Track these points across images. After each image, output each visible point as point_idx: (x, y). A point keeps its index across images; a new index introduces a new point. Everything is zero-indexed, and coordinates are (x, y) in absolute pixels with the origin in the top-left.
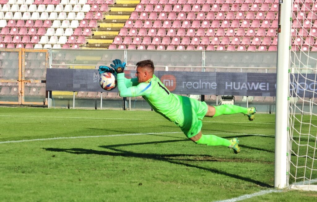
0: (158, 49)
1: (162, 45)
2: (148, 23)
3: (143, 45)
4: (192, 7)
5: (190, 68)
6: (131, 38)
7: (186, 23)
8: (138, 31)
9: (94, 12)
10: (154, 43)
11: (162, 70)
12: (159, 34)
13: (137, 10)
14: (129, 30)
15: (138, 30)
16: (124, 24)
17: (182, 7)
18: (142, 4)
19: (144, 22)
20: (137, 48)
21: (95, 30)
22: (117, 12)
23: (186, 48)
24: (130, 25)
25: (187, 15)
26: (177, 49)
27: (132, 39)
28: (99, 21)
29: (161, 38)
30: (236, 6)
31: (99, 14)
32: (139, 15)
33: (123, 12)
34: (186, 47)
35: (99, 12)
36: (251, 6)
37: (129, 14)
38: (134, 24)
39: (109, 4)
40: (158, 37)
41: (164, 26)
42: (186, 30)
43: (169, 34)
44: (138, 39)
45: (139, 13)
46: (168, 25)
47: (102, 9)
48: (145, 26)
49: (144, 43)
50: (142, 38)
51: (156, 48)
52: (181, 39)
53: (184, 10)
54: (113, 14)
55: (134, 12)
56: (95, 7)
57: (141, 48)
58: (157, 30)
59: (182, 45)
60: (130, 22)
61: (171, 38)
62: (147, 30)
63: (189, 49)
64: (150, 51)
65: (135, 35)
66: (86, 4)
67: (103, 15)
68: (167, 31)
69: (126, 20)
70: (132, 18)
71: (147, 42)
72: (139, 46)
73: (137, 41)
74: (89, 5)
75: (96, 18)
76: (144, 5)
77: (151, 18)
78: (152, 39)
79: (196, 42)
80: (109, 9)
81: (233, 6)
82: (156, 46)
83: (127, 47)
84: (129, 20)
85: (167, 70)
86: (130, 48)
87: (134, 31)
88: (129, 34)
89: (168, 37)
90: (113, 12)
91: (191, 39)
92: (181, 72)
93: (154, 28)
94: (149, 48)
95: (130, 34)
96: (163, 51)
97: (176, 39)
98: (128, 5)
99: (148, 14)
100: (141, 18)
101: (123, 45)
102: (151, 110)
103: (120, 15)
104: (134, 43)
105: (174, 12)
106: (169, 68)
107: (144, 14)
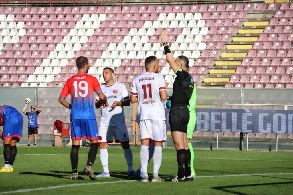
0: (276, 87)
1: (281, 83)
2: (266, 61)
3: (261, 83)
6: (248, 76)
8: (256, 69)
9: (210, 50)
10: (272, 81)
12: (278, 72)
13: (255, 48)
14: (246, 69)
15: (255, 68)
16: (240, 62)
18: (259, 42)
19: (261, 60)
20: (254, 86)
21: (211, 69)
22: (234, 50)
24: (247, 63)
27: (250, 77)
28: (215, 59)
29: (280, 76)
31: (215, 52)
32: (257, 52)
33: (240, 50)
35: (215, 50)
37: (246, 51)
38: (251, 62)
39: (225, 42)
40: (276, 75)
41: (283, 64)
43: (288, 72)
44: (255, 77)
45: (257, 51)
46: (287, 63)
47: (218, 47)
48: (263, 64)
49: (262, 81)
50: (260, 76)
51: (275, 86)
54: (229, 52)
55: (251, 49)
56: (211, 45)
57: (259, 86)
58: (275, 68)
60: (247, 60)
61: (291, 76)
62: (265, 68)
64: (268, 89)
65: (253, 73)
66: (202, 42)
67: (219, 53)
68: (286, 69)
69: (243, 58)
70: (249, 56)
71: (265, 80)
72: (256, 85)
73: (255, 80)
74: (205, 43)
75: (212, 56)
76: (262, 42)
77: (269, 55)
78: (270, 77)
80: (225, 47)
82: (275, 85)
83: (244, 86)
84: (246, 58)
85: (286, 109)
86: (247, 86)
87: (251, 69)
88: (246, 73)
89: (288, 74)
90: (229, 50)
93: (272, 66)
94: (267, 86)
95: (247, 72)
96: (282, 90)
98: (245, 42)
99: (267, 51)
100: (259, 55)
101: (240, 83)
102: (269, 150)
103: (237, 52)
104: (252, 81)
106: (288, 107)
107: (262, 52)
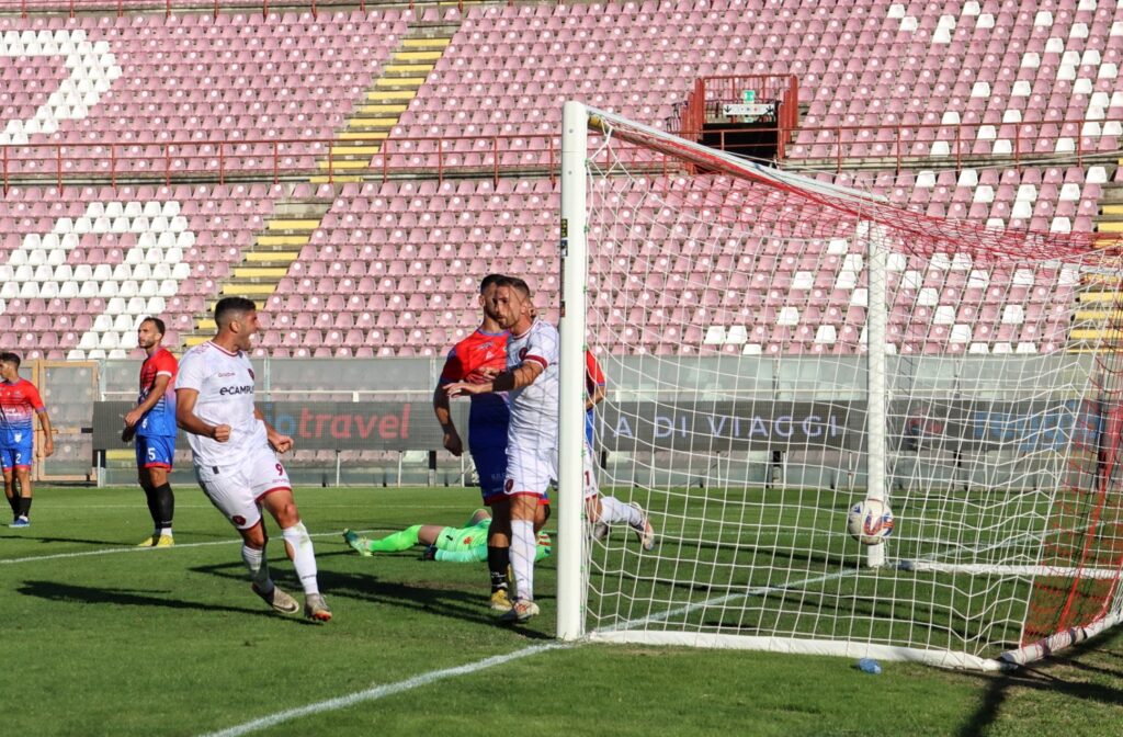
0: (337, 355)
1: (347, 347)
2: (314, 300)
3: (305, 347)
4: (408, 266)
5: (405, 394)
6: (279, 333)
7: (396, 299)
8: (295, 318)
9: (198, 278)
10: (328, 342)
11: (346, 400)
12: (339, 324)
13: (292, 273)
14: (274, 317)
15: (294, 316)
16: (263, 304)
17: (388, 267)
18: (301, 261)
19: (306, 300)
20: (292, 353)
21: (201, 318)
22: (249, 278)
23: (397, 352)
24: (276, 305)
25: (398, 282)
26: (379, 355)
27: (282, 335)
28: (211, 297)
29: (344, 333)
30: (499, 263)
31: (209, 284)
32: (297, 283)
33: (261, 278)
34: (396, 349)
35: (209, 278)
36: (530, 263)
37: (275, 282)
38: (284, 303)
39: (230, 262)
40: (337, 329)
41: (351, 307)
42: (397, 314)
43: (360, 324)
44: (293, 335)
45: (297, 280)
46: (357, 305)
47: (215, 273)
48: (310, 308)
49: (308, 342)
50: (303, 333)
51: (333, 352)
52: (386, 334)
53: (392, 272)
54: (239, 283)
55: (285, 277)
56: (201, 268)
57: (301, 353)
58: (335, 315)
59: (389, 346)
60: (276, 300)
61: (365, 332)
62: (315, 315)
63: (403, 353)
64: (320, 360)
65: (288, 326)
66: (181, 262)
67: (218, 286)
68: (356, 318)
69: (268, 295)
70: (281, 290)
71: (314, 340)
72: (295, 351)
73: (293, 340)
74: (187, 265)
75: (203, 291)
76: (306, 262)
77: (321, 290)
78: (324, 335)
79: (418, 339)
80: (231, 272)
81: (494, 262)
82: (333, 350)
83: (271, 353)
84: (274, 295)
85: (356, 399)
86: (277, 354)
87: (284, 319)
88: (276, 325)
89: (359, 329)
90: (238, 278)
91: (407, 334)
92: (386, 403)
93: (328, 312)
94: (318, 354)
95: (278, 325)
96: (347, 360)
97: (376, 335)
98: (272, 262)
99: (316, 280)
100: (301, 290)
101: (263, 347)
102: (321, 485)
103: (255, 284)
104: (287, 343)
105: (371, 276)
106: (361, 395)
107: (307, 283)
